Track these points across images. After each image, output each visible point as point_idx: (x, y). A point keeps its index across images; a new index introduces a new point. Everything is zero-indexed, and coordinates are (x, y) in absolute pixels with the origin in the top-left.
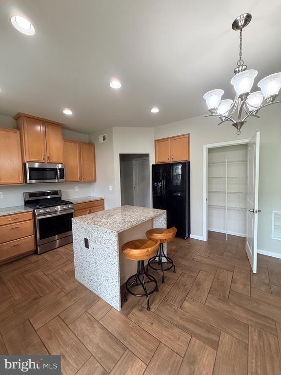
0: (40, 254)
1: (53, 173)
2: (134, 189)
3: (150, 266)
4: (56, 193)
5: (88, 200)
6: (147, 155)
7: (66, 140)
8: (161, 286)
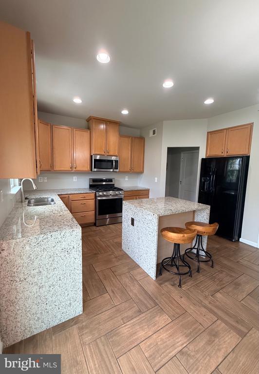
0: (98, 226)
1: (110, 163)
2: (180, 183)
3: (187, 255)
4: (111, 180)
5: (136, 189)
6: (198, 148)
7: (121, 136)
8: (195, 274)
